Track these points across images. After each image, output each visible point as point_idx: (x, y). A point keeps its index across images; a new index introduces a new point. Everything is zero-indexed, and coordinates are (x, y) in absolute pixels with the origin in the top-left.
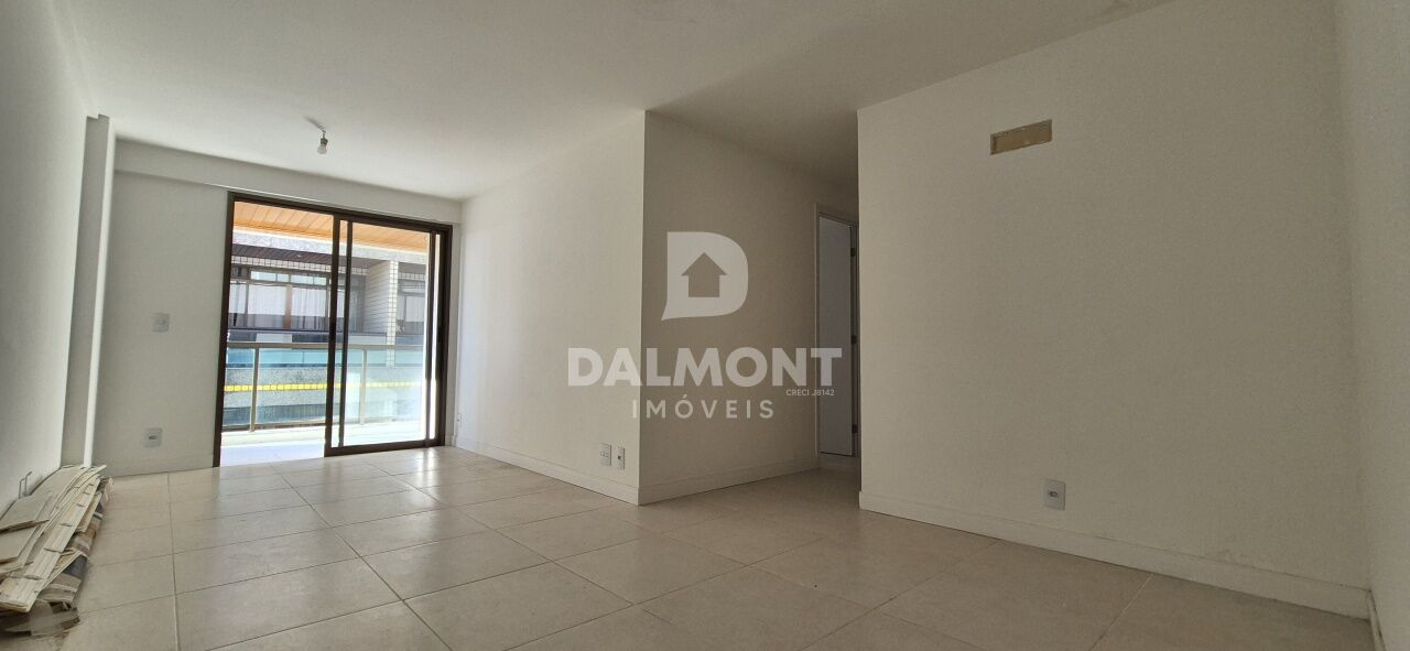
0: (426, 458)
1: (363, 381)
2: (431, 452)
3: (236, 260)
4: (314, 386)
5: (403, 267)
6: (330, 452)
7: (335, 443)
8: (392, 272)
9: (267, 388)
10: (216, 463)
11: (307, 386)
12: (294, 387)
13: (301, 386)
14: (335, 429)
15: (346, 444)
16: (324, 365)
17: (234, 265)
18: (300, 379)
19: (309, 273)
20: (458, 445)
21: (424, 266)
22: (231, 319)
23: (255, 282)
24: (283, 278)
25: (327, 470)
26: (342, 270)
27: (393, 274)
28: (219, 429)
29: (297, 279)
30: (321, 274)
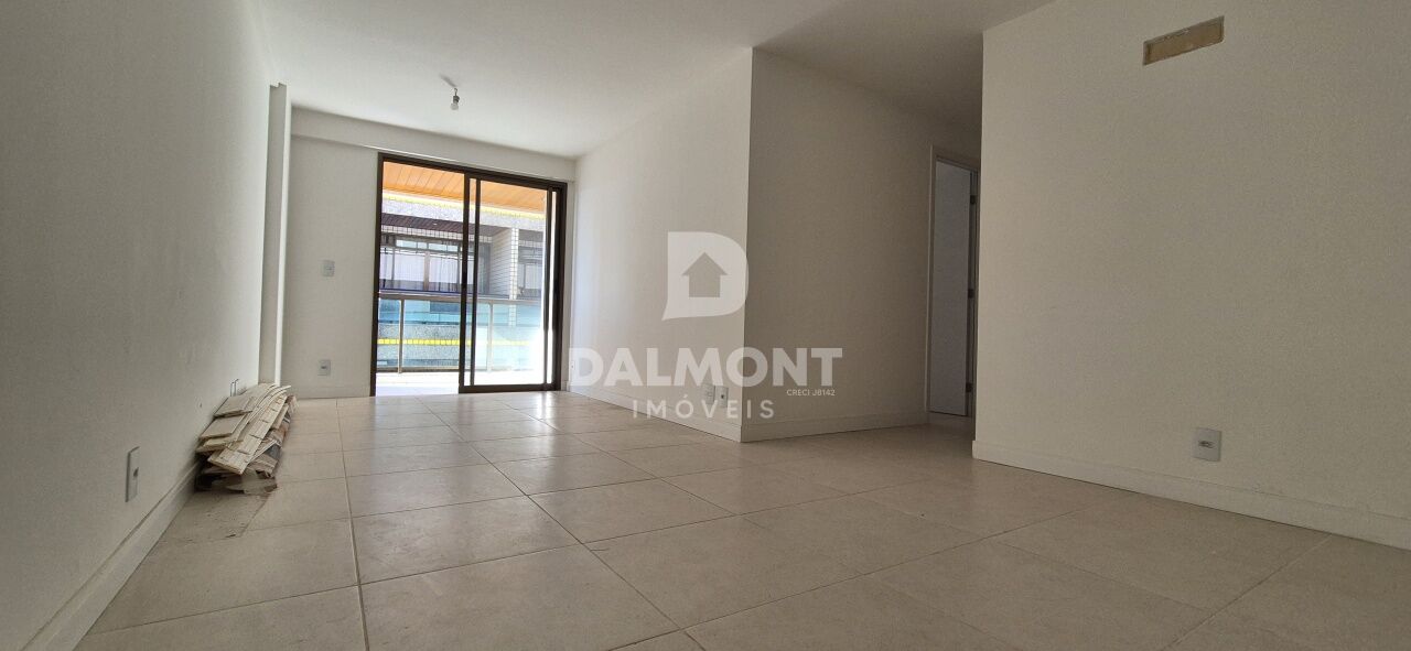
0: (544, 399)
1: (490, 338)
2: (549, 395)
3: (385, 229)
4: (449, 342)
5: (525, 235)
6: (463, 389)
7: (467, 383)
8: (513, 238)
9: (410, 342)
10: (373, 393)
11: (443, 342)
12: (432, 342)
13: (438, 342)
14: (467, 375)
15: (476, 383)
16: (456, 324)
17: (385, 232)
18: (436, 336)
19: (443, 241)
20: (573, 390)
21: (542, 233)
22: (381, 284)
23: (401, 248)
24: (422, 245)
25: (461, 403)
26: (472, 238)
27: (514, 241)
28: (374, 370)
29: (433, 246)
30: (453, 242)
